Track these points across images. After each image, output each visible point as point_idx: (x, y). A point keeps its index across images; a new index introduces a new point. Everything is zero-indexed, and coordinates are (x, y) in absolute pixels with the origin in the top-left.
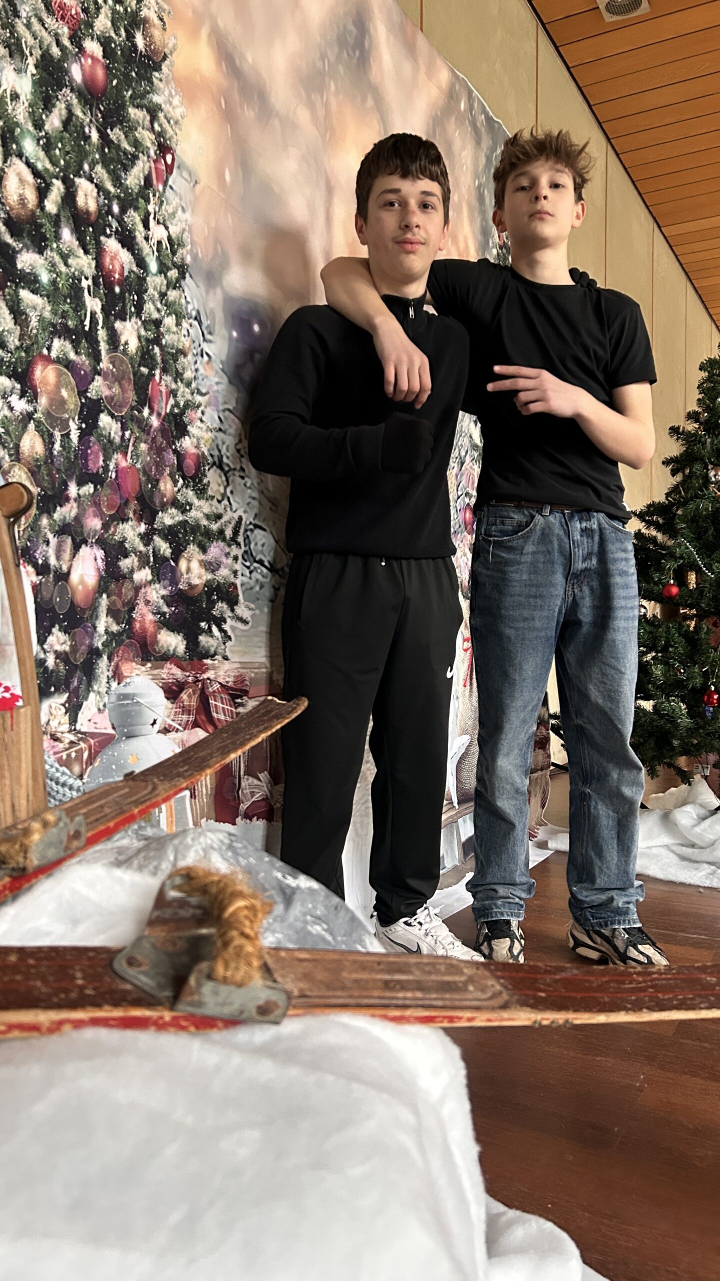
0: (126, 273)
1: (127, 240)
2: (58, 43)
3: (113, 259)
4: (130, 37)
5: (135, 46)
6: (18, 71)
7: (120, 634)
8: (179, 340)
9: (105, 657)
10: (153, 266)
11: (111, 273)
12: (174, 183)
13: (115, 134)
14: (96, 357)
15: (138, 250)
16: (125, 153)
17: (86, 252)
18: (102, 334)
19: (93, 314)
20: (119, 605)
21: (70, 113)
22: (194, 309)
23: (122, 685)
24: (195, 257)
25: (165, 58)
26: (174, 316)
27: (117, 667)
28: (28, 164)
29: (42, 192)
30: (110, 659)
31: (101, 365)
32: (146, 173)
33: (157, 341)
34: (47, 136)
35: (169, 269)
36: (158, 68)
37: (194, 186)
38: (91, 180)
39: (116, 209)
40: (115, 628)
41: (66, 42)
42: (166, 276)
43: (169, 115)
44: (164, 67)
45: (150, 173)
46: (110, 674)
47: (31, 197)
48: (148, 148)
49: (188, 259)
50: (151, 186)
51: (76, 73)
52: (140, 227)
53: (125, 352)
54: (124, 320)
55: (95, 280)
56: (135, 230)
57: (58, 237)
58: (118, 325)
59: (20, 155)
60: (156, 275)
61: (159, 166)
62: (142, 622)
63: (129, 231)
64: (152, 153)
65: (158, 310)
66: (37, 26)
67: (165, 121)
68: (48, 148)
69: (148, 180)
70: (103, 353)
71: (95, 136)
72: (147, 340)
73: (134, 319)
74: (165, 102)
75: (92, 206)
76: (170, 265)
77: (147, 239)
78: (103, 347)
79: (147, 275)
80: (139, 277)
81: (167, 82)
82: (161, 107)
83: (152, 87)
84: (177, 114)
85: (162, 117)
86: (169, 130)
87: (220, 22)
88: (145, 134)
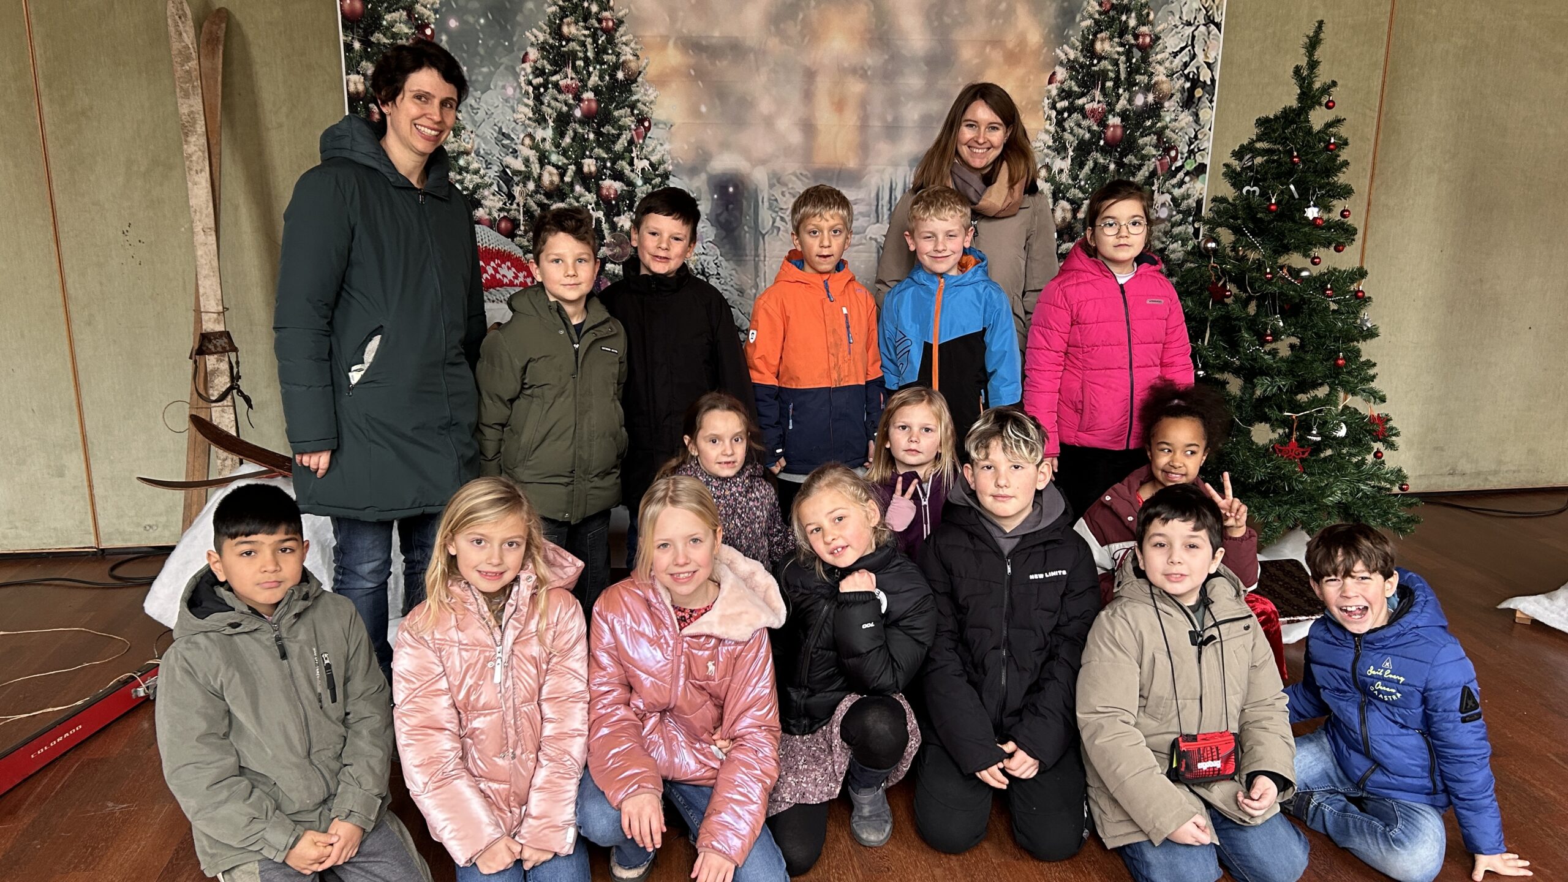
0: (619, 192)
1: (618, 176)
2: (566, 104)
3: (608, 190)
4: (613, 76)
5: (617, 80)
6: (544, 129)
10: (639, 182)
11: (608, 196)
12: (652, 134)
13: (607, 129)
14: (604, 238)
15: (627, 178)
16: (613, 135)
17: (590, 192)
18: (605, 226)
19: (598, 221)
21: (575, 132)
24: (676, 165)
25: (640, 73)
28: (554, 165)
29: (562, 176)
32: (629, 138)
34: (564, 149)
35: (653, 179)
36: (635, 81)
37: (670, 129)
38: (591, 157)
39: (609, 164)
41: (571, 101)
43: (645, 102)
44: (640, 79)
45: (632, 138)
47: (556, 179)
48: (630, 126)
49: (670, 168)
50: (634, 143)
51: (578, 113)
52: (628, 167)
53: (622, 231)
54: (619, 215)
55: (597, 204)
56: (623, 170)
57: (573, 191)
58: (615, 219)
59: (549, 163)
60: (642, 185)
61: (639, 131)
63: (620, 171)
64: (633, 127)
66: (553, 103)
67: (643, 106)
68: (565, 153)
69: (631, 142)
70: (607, 235)
71: (592, 136)
74: (642, 96)
75: (593, 169)
76: (654, 177)
77: (632, 171)
78: (606, 232)
79: (635, 188)
80: (629, 191)
81: (643, 84)
82: (638, 101)
83: (631, 93)
84: (652, 98)
85: (639, 105)
86: (646, 109)
87: (685, 31)
88: (627, 120)
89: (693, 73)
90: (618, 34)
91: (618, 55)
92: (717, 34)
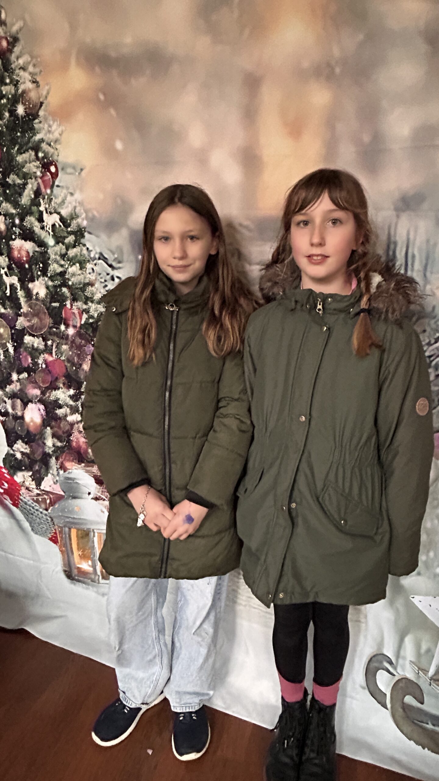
0: (31, 254)
1: (28, 235)
3: (19, 252)
4: (13, 112)
5: (16, 117)
7: (62, 448)
8: (85, 278)
9: (54, 458)
10: (51, 242)
11: (20, 259)
12: (60, 181)
13: (12, 178)
15: (38, 237)
16: (19, 185)
17: (2, 254)
18: (20, 294)
19: (12, 286)
20: (60, 433)
22: (96, 253)
23: (67, 472)
24: (92, 220)
25: (42, 104)
26: (78, 265)
27: (62, 463)
30: (57, 459)
31: (22, 311)
32: (35, 188)
33: (64, 284)
35: (65, 238)
36: (36, 116)
37: (79, 174)
39: (17, 221)
40: (59, 444)
42: (63, 244)
43: (49, 141)
44: (41, 113)
45: (39, 187)
46: (58, 467)
48: (35, 173)
49: (85, 223)
50: (40, 194)
52: (37, 223)
53: (37, 299)
54: (33, 281)
55: (9, 267)
56: (33, 227)
58: (30, 285)
60: (55, 246)
61: (46, 178)
62: (78, 442)
63: (30, 229)
64: (39, 174)
65: (62, 266)
67: (48, 146)
69: (38, 193)
70: (23, 304)
72: (55, 287)
73: (41, 279)
74: (46, 134)
76: (66, 234)
77: (43, 228)
78: (22, 301)
79: (48, 249)
80: (41, 253)
81: (46, 119)
82: (42, 141)
83: (33, 131)
84: (56, 135)
85: (44, 146)
86: (51, 150)
87: (88, 40)
88: (31, 165)
89: (102, 97)
90: (13, 57)
91: (16, 84)
92: (128, 40)
